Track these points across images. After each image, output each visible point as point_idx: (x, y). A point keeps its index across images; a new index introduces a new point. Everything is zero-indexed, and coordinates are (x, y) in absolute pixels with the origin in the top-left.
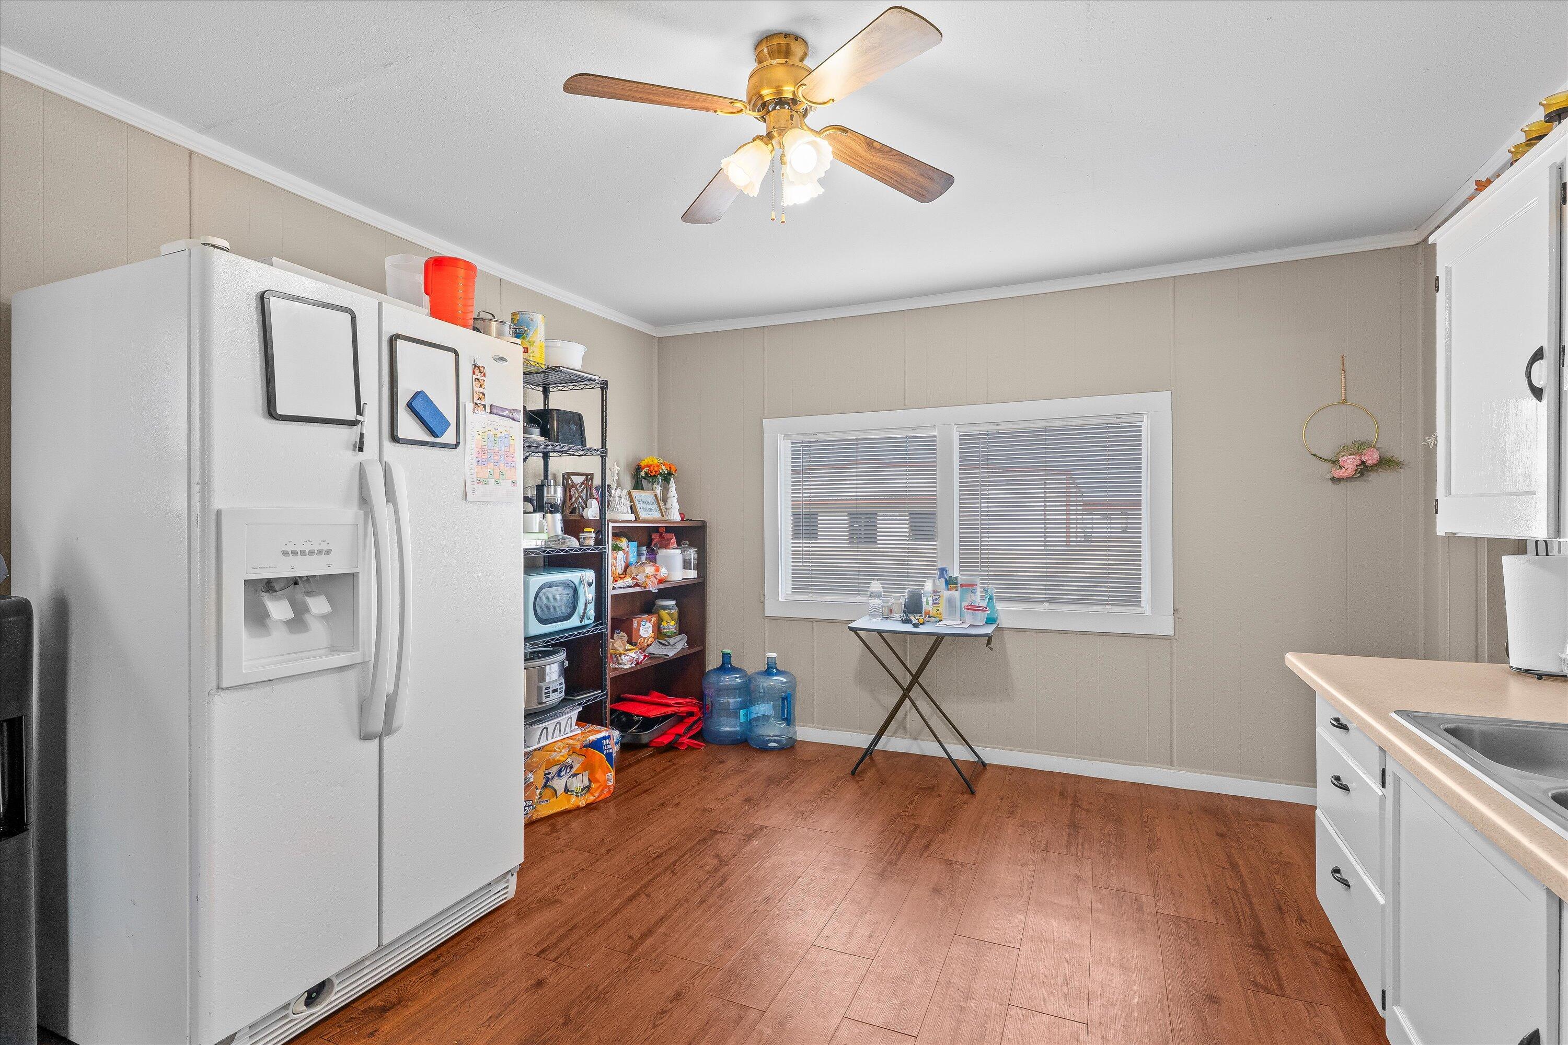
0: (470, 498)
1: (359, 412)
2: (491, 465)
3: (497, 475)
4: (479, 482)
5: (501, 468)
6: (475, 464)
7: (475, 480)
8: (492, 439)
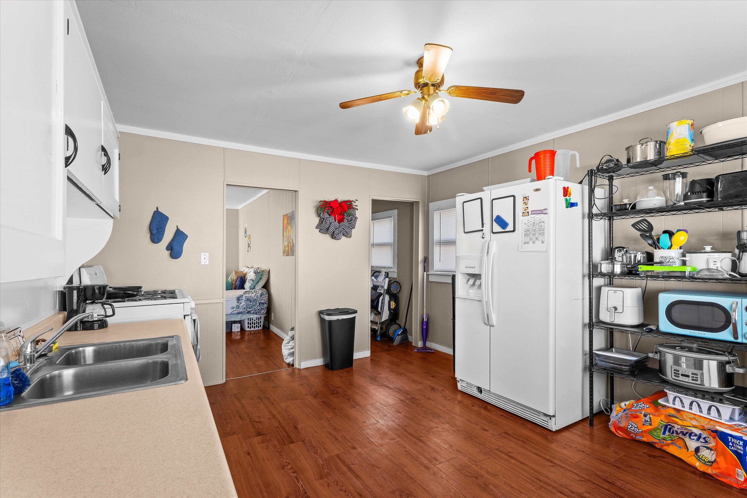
0: (520, 250)
1: (483, 227)
2: (531, 236)
3: (534, 240)
4: (525, 243)
5: (536, 236)
6: (523, 236)
7: (523, 242)
8: (532, 225)
